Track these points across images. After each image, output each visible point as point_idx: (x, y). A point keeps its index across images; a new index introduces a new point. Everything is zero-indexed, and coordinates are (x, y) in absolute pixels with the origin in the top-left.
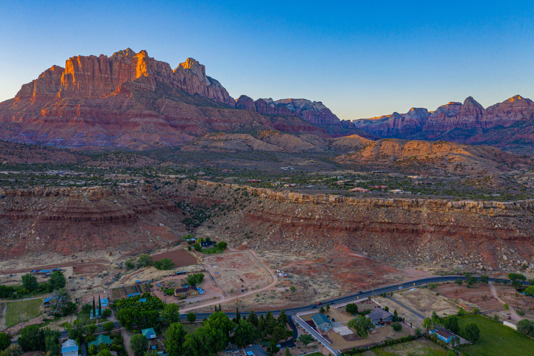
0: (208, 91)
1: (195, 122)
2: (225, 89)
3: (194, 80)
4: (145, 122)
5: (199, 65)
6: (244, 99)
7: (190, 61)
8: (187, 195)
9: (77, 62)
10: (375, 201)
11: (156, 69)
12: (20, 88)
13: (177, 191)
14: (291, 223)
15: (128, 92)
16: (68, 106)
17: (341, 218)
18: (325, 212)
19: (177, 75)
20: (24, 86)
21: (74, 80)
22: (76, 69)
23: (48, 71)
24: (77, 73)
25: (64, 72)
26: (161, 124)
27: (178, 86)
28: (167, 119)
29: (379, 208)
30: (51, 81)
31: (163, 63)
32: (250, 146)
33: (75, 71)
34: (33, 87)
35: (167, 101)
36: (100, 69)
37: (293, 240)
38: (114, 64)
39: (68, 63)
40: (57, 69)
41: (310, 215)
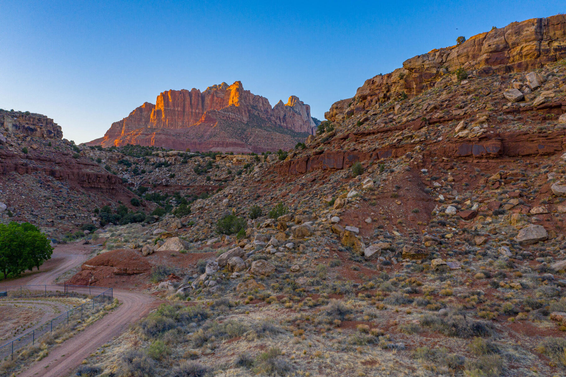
3: (296, 119)
5: (304, 105)
7: (292, 99)
8: (188, 183)
9: (168, 96)
11: (252, 104)
12: (110, 126)
15: (214, 121)
16: (143, 134)
19: (276, 111)
20: (114, 125)
21: (163, 116)
22: (166, 104)
23: (140, 109)
24: (166, 108)
25: (155, 109)
27: (276, 123)
28: (255, 150)
30: (141, 119)
31: (261, 97)
33: (165, 106)
34: (122, 126)
35: (257, 131)
36: (191, 104)
38: (206, 98)
39: (159, 98)
40: (149, 105)
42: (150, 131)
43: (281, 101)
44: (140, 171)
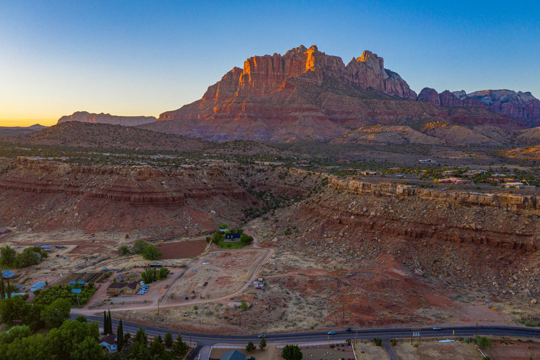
0: (385, 85)
1: (356, 115)
2: (405, 82)
3: (368, 74)
4: (304, 117)
5: (377, 57)
7: (366, 54)
8: (275, 184)
9: (254, 62)
10: (463, 196)
11: (327, 65)
12: (207, 90)
13: (267, 179)
14: (337, 219)
15: (292, 87)
16: (236, 102)
17: (404, 218)
18: (386, 207)
19: (350, 69)
20: (210, 88)
21: (250, 79)
22: (252, 69)
23: (230, 73)
24: (252, 72)
25: (242, 73)
26: (319, 118)
27: (348, 81)
28: (328, 112)
29: (468, 206)
30: (232, 82)
31: (334, 57)
32: (406, 139)
34: (217, 88)
35: (330, 94)
36: (273, 68)
37: (332, 242)
38: (286, 62)
39: (246, 64)
40: (237, 70)
41: (364, 210)
42: (241, 99)
43: (354, 58)
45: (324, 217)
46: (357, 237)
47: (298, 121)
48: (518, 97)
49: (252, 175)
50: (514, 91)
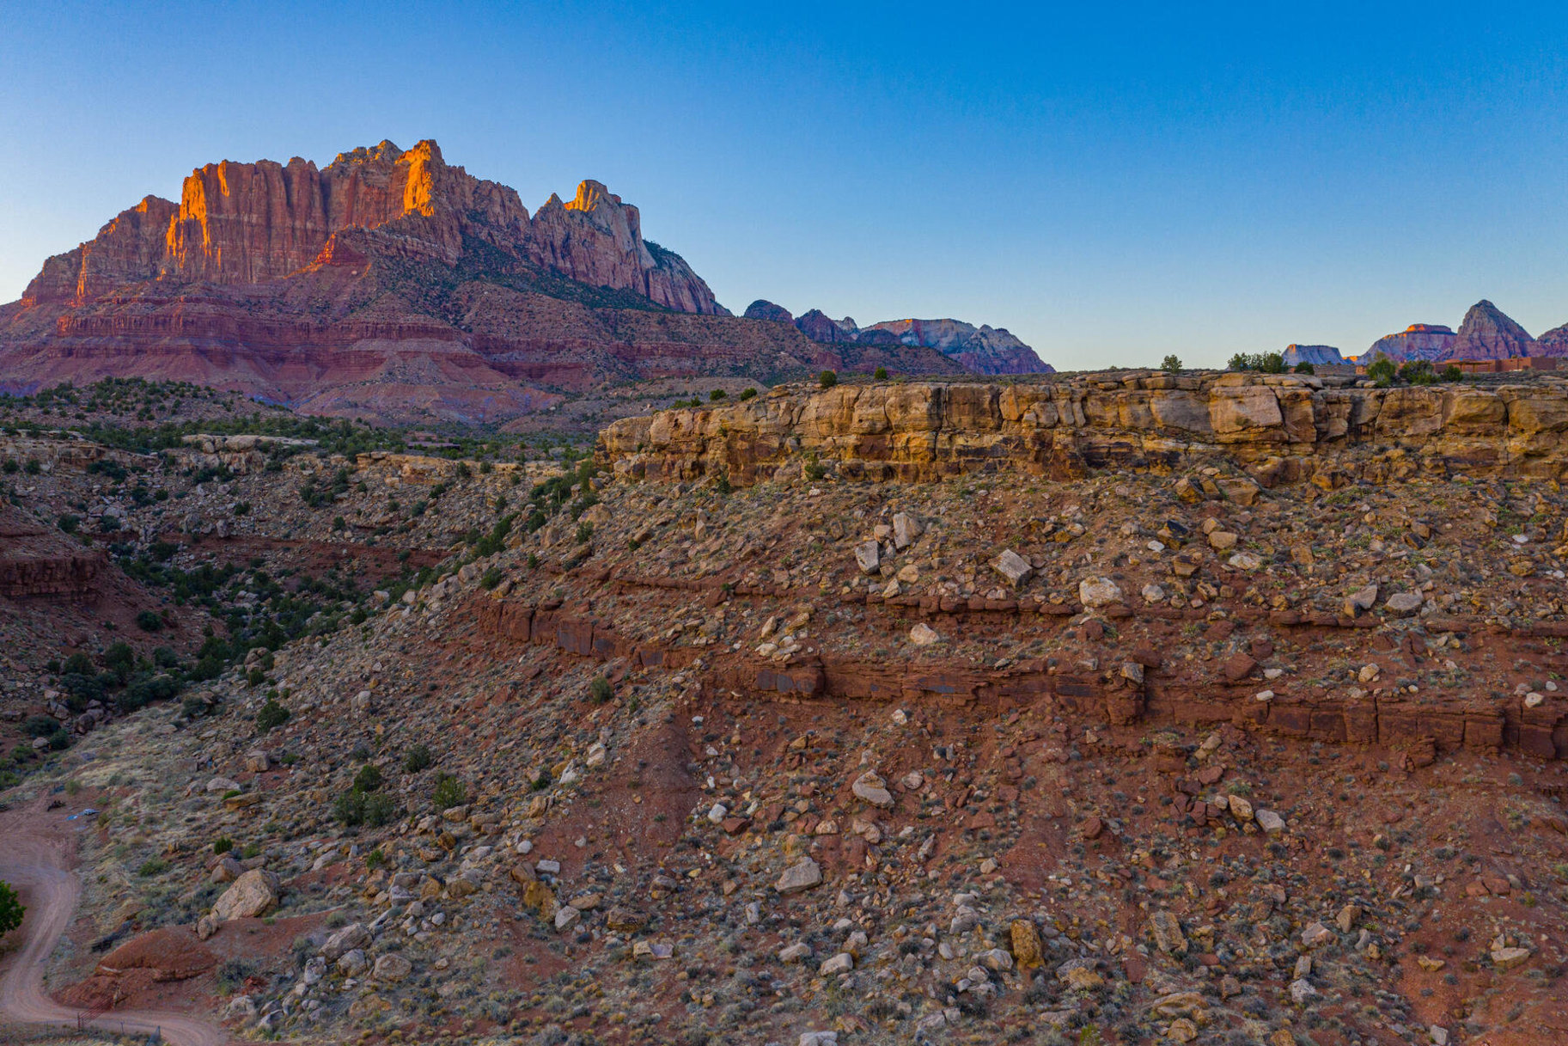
0: (647, 286)
1: (576, 354)
2: (703, 282)
3: (599, 247)
4: (403, 354)
5: (620, 205)
6: (762, 311)
7: (588, 189)
9: (218, 181)
11: (471, 206)
12: (39, 268)
13: (243, 510)
14: (796, 663)
15: (360, 260)
16: (146, 300)
19: (543, 225)
20: (50, 263)
21: (206, 239)
22: (214, 204)
23: (131, 217)
24: (215, 216)
25: (178, 216)
26: (455, 359)
27: (541, 260)
28: (485, 346)
30: (137, 247)
31: (498, 186)
33: (210, 210)
34: (79, 264)
35: (488, 289)
36: (289, 204)
38: (335, 188)
39: (191, 185)
40: (157, 208)
41: (1013, 575)
42: (168, 291)
43: (555, 197)
44: (151, 494)
45: (669, 652)
46: (1042, 805)
47: (381, 369)
48: (983, 340)
49: (162, 496)
50: (969, 325)
